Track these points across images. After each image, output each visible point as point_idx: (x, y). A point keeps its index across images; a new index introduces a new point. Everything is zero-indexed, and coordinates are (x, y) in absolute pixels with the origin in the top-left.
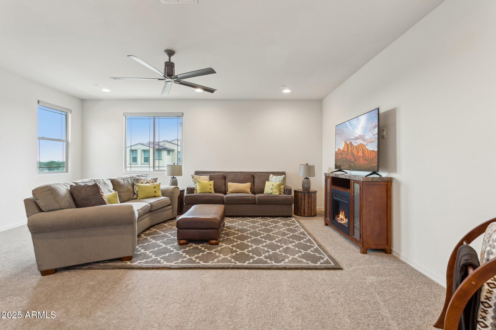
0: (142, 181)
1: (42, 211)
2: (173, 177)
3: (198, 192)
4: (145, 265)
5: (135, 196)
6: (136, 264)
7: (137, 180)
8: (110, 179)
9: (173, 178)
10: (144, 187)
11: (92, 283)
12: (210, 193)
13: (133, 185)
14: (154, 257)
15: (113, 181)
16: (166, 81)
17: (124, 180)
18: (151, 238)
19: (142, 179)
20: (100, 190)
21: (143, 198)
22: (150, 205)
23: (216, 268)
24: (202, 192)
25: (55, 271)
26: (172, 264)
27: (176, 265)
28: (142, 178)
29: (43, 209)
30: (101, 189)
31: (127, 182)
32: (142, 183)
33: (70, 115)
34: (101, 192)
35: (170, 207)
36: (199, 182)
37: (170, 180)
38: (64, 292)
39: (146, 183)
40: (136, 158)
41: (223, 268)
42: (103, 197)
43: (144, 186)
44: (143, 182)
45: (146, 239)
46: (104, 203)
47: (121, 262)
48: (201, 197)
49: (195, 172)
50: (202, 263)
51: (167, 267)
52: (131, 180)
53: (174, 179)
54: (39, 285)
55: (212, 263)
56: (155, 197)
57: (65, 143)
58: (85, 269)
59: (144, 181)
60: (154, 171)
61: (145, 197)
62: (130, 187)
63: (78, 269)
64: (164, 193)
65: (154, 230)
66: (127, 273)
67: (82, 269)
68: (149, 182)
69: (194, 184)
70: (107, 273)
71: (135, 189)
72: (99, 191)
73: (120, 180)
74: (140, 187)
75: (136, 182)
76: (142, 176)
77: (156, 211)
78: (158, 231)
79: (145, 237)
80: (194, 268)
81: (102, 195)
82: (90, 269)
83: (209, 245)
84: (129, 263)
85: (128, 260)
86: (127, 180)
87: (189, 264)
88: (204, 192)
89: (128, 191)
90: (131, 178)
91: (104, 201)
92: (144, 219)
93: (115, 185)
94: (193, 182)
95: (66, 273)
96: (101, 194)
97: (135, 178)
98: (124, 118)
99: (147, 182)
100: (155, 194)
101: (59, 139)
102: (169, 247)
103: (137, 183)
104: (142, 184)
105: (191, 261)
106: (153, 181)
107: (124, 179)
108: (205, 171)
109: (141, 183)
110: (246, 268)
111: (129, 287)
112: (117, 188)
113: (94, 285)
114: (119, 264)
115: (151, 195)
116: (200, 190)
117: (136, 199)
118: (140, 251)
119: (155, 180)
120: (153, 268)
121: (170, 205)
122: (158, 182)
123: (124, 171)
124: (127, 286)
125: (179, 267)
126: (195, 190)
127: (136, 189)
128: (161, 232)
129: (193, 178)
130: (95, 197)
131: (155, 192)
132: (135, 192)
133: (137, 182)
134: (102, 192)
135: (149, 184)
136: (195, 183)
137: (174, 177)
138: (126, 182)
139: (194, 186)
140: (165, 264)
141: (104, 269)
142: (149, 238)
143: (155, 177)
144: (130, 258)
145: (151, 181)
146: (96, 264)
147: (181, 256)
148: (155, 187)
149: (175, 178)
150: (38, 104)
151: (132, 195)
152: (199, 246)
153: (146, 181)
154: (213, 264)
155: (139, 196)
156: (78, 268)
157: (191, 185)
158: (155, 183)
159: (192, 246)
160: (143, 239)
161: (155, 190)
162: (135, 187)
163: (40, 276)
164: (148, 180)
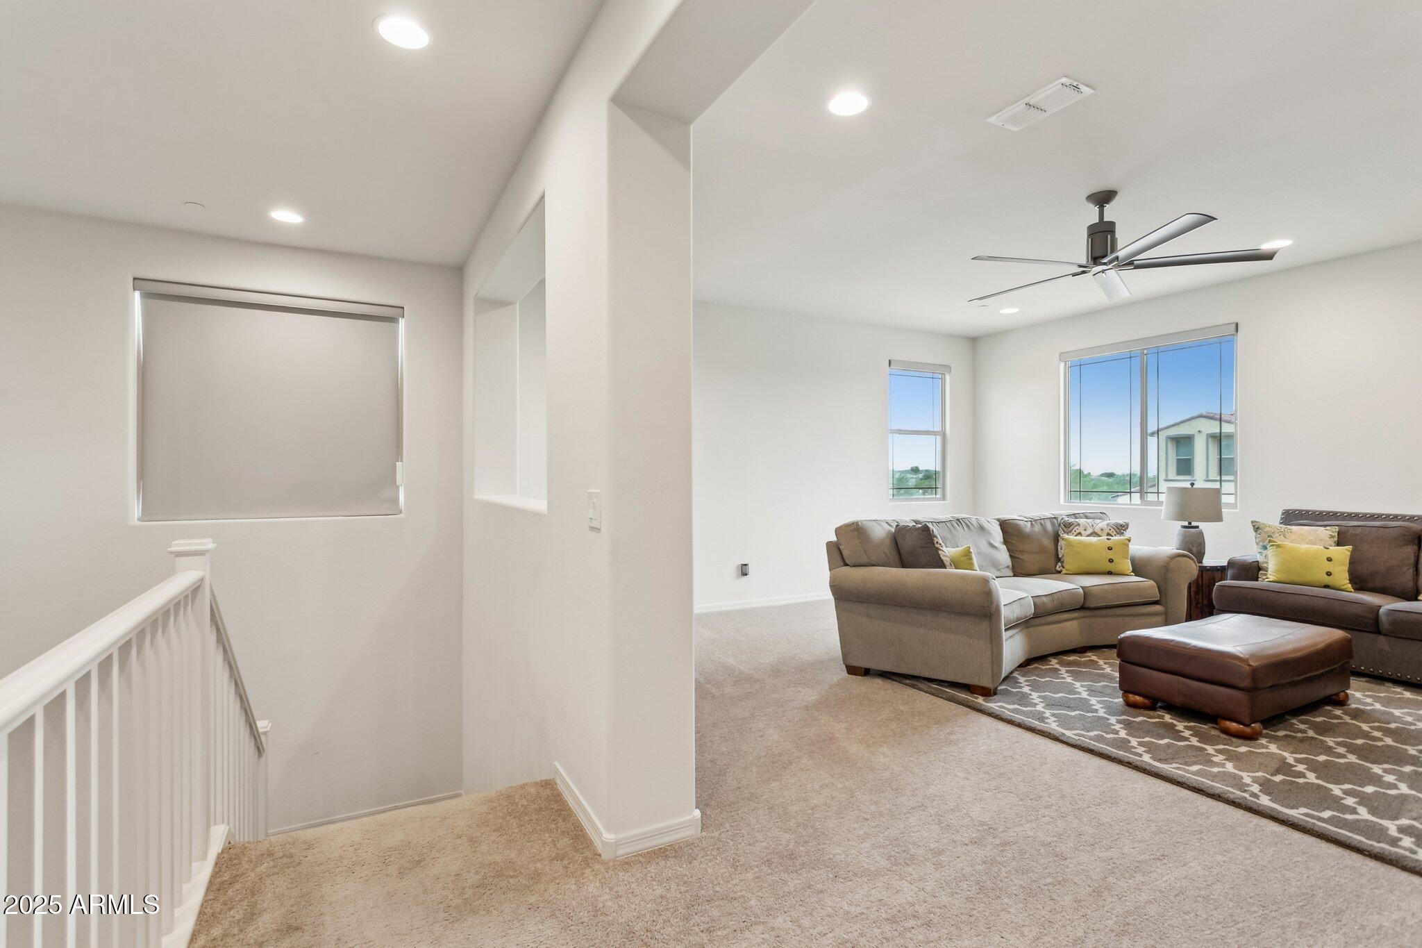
0: (1081, 530)
1: (847, 565)
2: (1190, 523)
3: (1272, 578)
4: (1008, 714)
5: (1058, 566)
6: (994, 705)
7: (1068, 527)
8: (998, 520)
9: (1190, 527)
10: (1078, 543)
11: (902, 708)
12: (1327, 586)
13: (1056, 538)
14: (1040, 708)
15: (1005, 526)
16: (1092, 273)
17: (1032, 524)
18: (1067, 672)
19: (1079, 525)
20: (935, 539)
21: (1077, 571)
22: (1081, 590)
23: (1178, 782)
24: (1286, 580)
25: (866, 672)
26: (1068, 733)
27: (1077, 738)
28: (1082, 521)
29: (848, 562)
30: (936, 537)
31: (1041, 529)
32: (1080, 534)
33: (948, 378)
34: (935, 542)
35: (1158, 608)
36: (1278, 546)
37: (1176, 534)
38: (861, 704)
39: (1089, 535)
40: (1189, 460)
41: (1199, 790)
42: (940, 552)
43: (1080, 543)
44: (1083, 532)
45: (1056, 670)
46: (943, 566)
47: (968, 693)
48: (1275, 594)
49: (1283, 514)
50: (1147, 758)
51: (1050, 733)
52: (1053, 524)
53: (1189, 531)
54: (838, 684)
55: (1178, 768)
56: (1110, 573)
57: (939, 438)
58: (906, 684)
59: (1085, 530)
60: (1142, 505)
61: (1081, 571)
62: (1048, 543)
63: (896, 681)
64: (1139, 568)
65: (1094, 658)
66: (967, 715)
67: (901, 683)
68: (1100, 533)
69: (1261, 551)
70: (935, 703)
71: (1059, 548)
72: (933, 540)
73: (1021, 523)
74: (1069, 544)
75: (1063, 530)
76: (1087, 517)
77: (1105, 612)
78: (1101, 662)
79: (1057, 666)
80: (1115, 758)
81: (938, 549)
82: (913, 686)
83: (1215, 732)
84: (980, 700)
85: (983, 695)
86: (1041, 524)
87: (1107, 747)
88: (1295, 579)
89: (1042, 550)
90: (1054, 520)
91: (942, 561)
92: (1060, 622)
93: (1008, 532)
94: (1257, 544)
95: (879, 682)
96: (937, 546)
97: (1062, 521)
98: (1062, 365)
99: (1094, 534)
100: (1110, 567)
101: (929, 429)
102: (1093, 701)
103: (1065, 532)
104: (1079, 538)
105: (1123, 744)
106: (1110, 532)
107: (1033, 521)
108: (1329, 512)
109: (1075, 533)
110: (1283, 821)
111: (953, 737)
112: (1014, 542)
113: (902, 711)
114: (963, 695)
115: (1098, 568)
116: (1277, 571)
117: (1060, 572)
118: (1021, 687)
119: (1121, 528)
120: (1019, 725)
121: (1156, 603)
122: (1128, 534)
123: (1062, 502)
124: (950, 734)
125: (1079, 743)
126: (1260, 572)
127: (1061, 549)
128: (1105, 666)
129: (1256, 531)
130: (925, 551)
131: (1111, 561)
132: (1060, 556)
133: (1065, 529)
134: (937, 543)
135: (1094, 539)
136: (1265, 548)
137: (1194, 524)
138: (1037, 528)
139: (1258, 555)
140: (1053, 726)
141: (933, 694)
142: (1063, 670)
143: (1121, 522)
144: (988, 693)
145: (1107, 530)
146: (926, 682)
147: (1108, 728)
148: (1110, 549)
149: (1197, 527)
150: (890, 366)
151: (1053, 561)
152: (1180, 726)
153: (1090, 531)
154: (1180, 772)
155: (1067, 566)
156: (897, 678)
157: (1249, 551)
158: (1117, 538)
159: (1162, 717)
160: (1050, 669)
161: (1111, 555)
162: (1061, 543)
163: (845, 674)
164: (1097, 529)
